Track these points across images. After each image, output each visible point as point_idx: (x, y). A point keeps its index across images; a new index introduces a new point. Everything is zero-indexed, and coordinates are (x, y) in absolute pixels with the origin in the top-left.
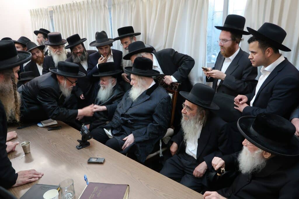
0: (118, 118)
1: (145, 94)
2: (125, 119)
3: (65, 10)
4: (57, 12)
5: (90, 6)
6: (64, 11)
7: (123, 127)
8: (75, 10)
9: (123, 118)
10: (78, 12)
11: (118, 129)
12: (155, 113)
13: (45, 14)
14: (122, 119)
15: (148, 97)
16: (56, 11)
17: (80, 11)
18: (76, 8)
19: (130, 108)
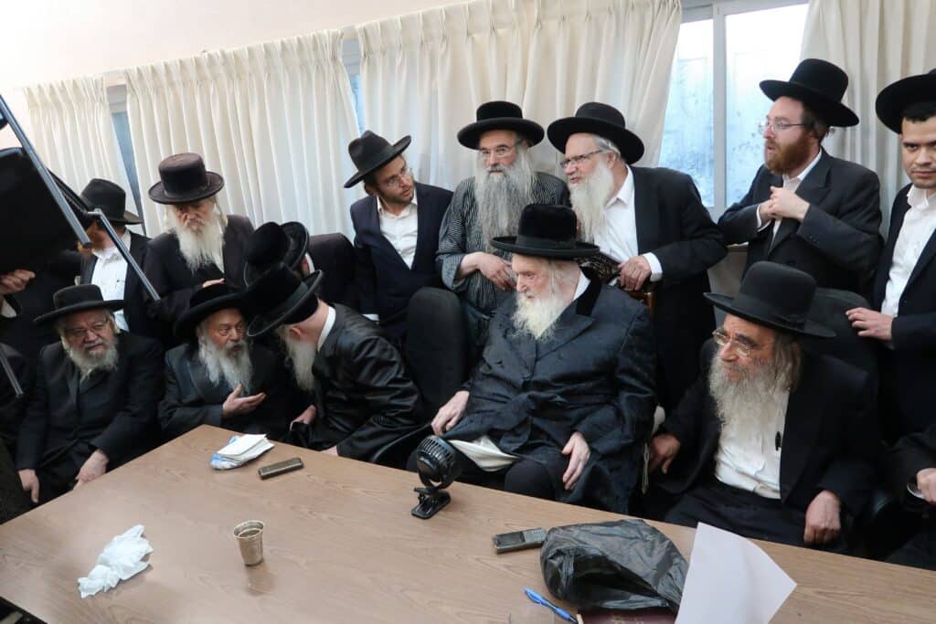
0: (508, 398)
1: (574, 311)
2: (543, 395)
3: (175, 79)
4: (144, 88)
5: (278, 61)
6: (171, 84)
7: (536, 421)
8: (215, 78)
9: (533, 393)
10: (229, 86)
11: (519, 431)
12: (622, 366)
13: (93, 98)
14: (530, 397)
15: (587, 322)
16: (137, 86)
17: (236, 80)
18: (221, 70)
19: (538, 363)
